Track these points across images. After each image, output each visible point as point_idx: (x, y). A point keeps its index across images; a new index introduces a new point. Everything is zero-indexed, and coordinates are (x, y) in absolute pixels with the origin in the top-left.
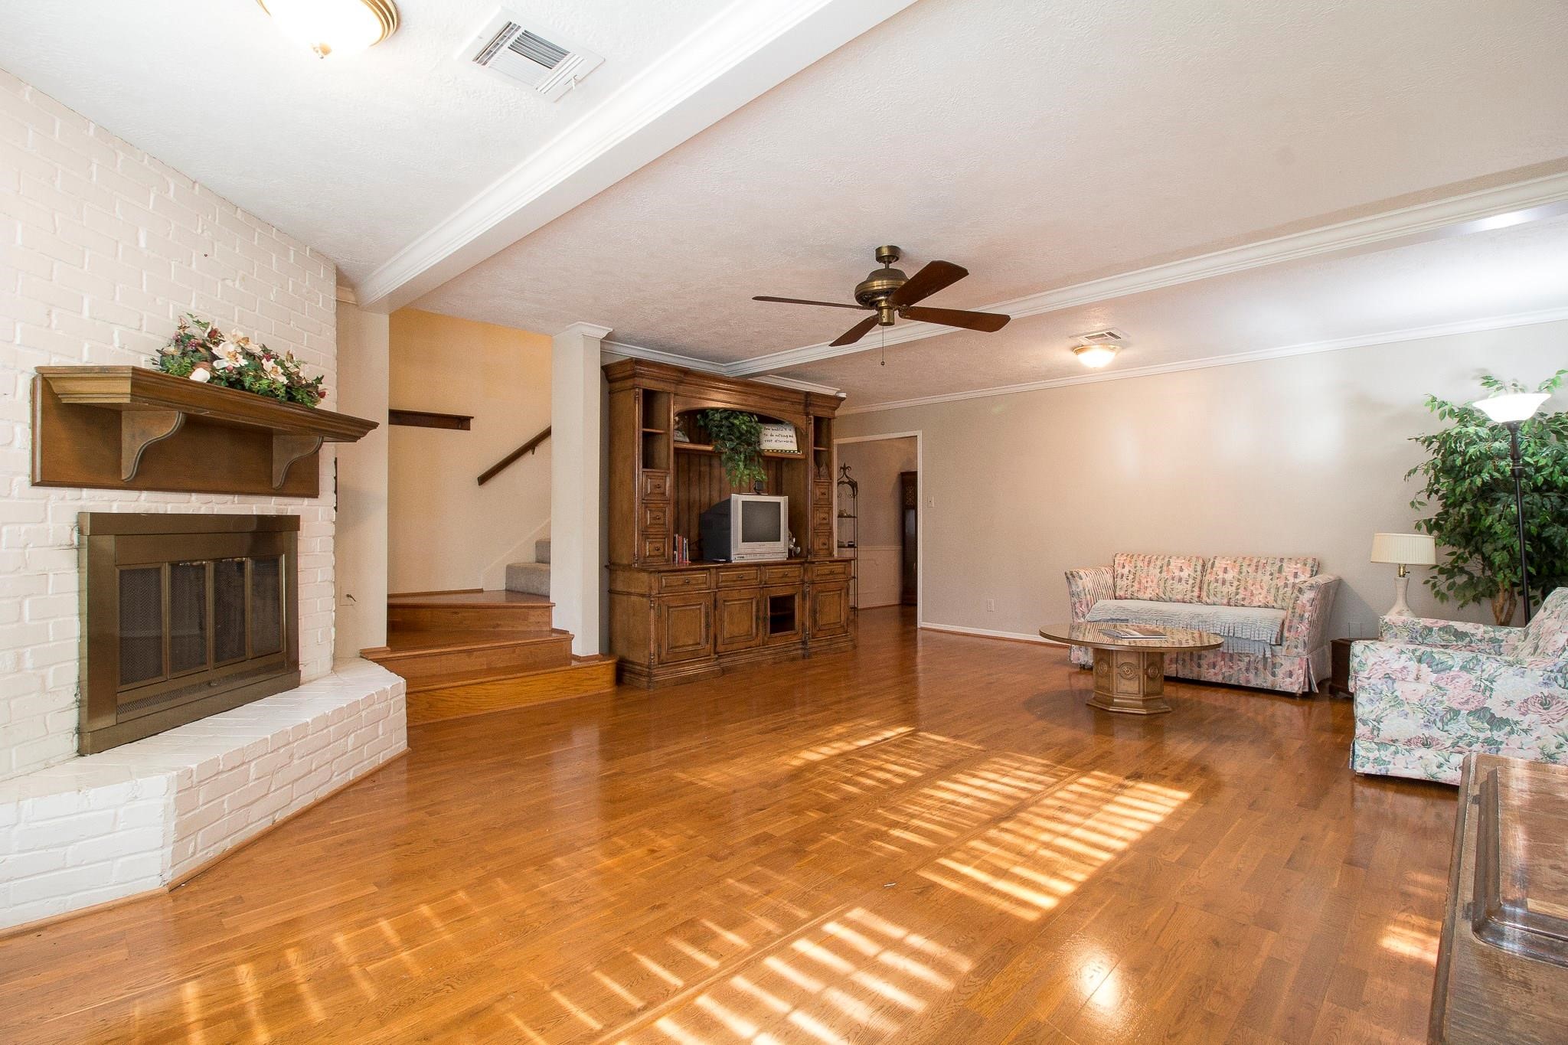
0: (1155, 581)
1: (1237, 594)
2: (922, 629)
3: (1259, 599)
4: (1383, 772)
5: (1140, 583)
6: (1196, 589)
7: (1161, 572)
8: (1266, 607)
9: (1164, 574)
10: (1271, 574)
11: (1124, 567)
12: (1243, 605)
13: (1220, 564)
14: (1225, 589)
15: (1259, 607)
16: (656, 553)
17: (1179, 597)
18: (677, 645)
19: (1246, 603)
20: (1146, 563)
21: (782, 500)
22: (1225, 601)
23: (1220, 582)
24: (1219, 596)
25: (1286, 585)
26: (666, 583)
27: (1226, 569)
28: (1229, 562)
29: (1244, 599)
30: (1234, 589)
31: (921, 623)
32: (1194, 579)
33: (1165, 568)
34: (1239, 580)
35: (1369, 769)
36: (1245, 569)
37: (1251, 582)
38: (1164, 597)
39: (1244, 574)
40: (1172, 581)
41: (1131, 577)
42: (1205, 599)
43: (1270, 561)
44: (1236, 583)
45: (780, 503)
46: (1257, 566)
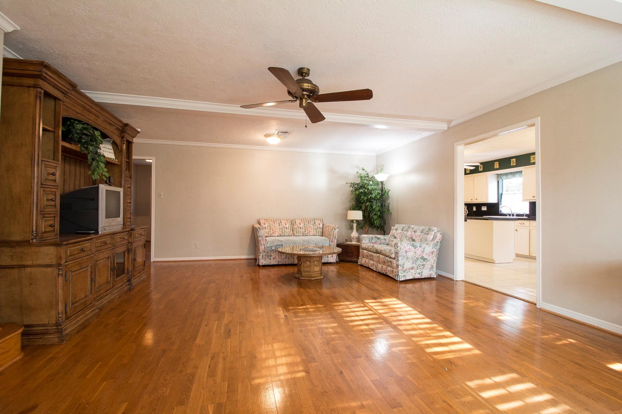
0: (278, 229)
1: (305, 232)
2: (154, 262)
3: (312, 233)
4: (405, 279)
5: (273, 230)
6: (292, 231)
7: (279, 226)
8: (314, 235)
9: (281, 226)
10: (313, 224)
11: (265, 224)
12: (307, 235)
13: (298, 222)
14: (302, 230)
15: (312, 235)
16: (50, 229)
17: (288, 234)
18: (76, 300)
19: (308, 235)
20: (273, 222)
21: (121, 190)
22: (302, 234)
23: (299, 228)
24: (300, 233)
25: (318, 228)
26: (70, 253)
27: (300, 223)
28: (300, 221)
29: (308, 233)
30: (304, 230)
31: (153, 259)
32: (290, 227)
33: (280, 224)
34: (305, 227)
35: (403, 279)
36: (305, 223)
37: (308, 227)
38: (282, 234)
39: (305, 225)
40: (284, 229)
41: (269, 228)
42: (296, 234)
43: (311, 220)
44: (304, 228)
45: (120, 192)
46: (308, 222)
